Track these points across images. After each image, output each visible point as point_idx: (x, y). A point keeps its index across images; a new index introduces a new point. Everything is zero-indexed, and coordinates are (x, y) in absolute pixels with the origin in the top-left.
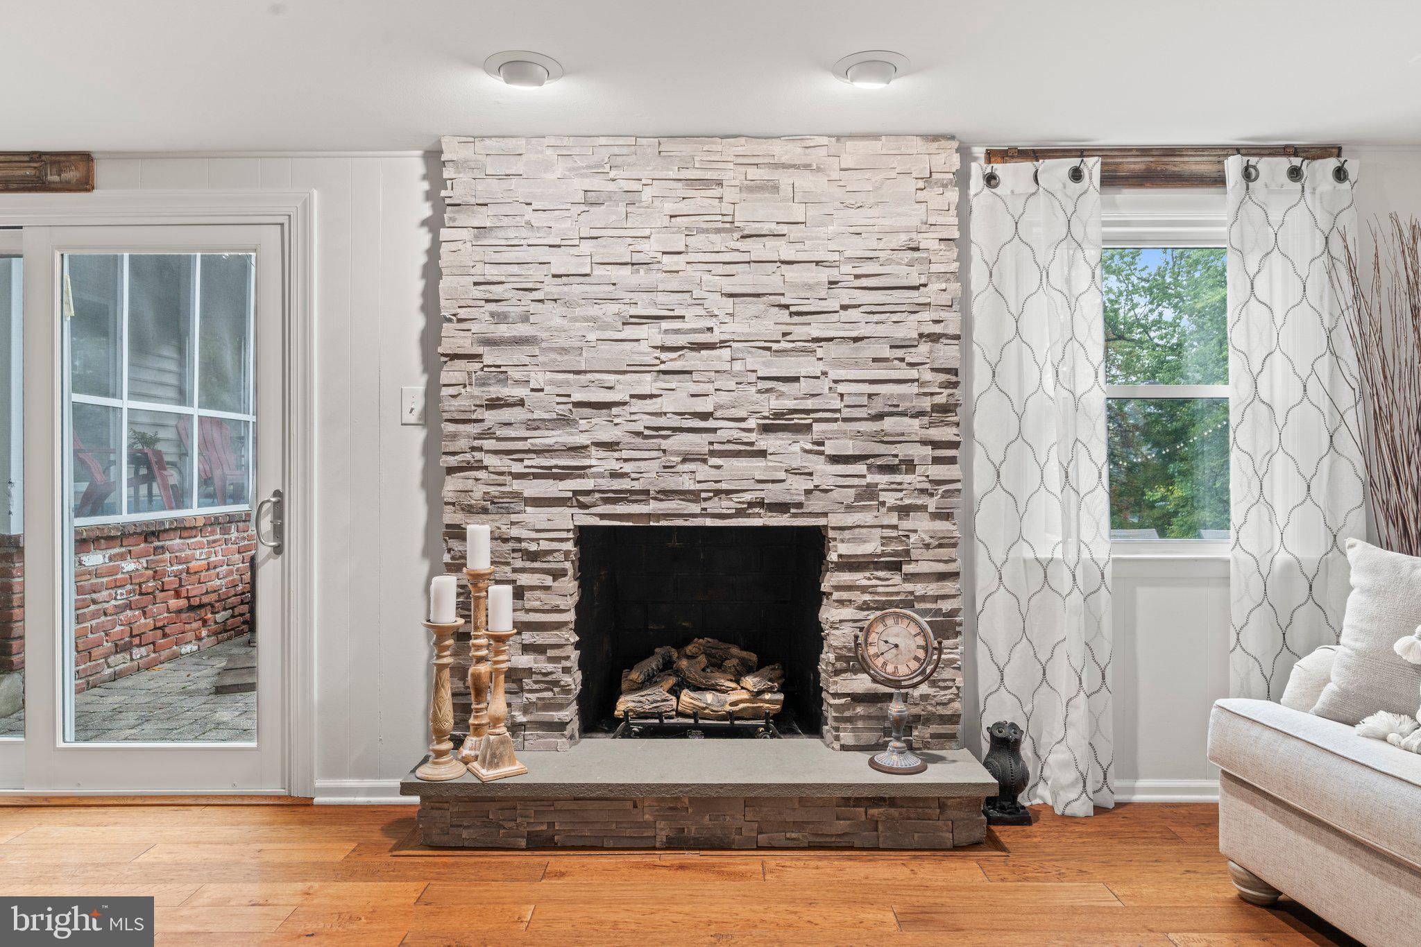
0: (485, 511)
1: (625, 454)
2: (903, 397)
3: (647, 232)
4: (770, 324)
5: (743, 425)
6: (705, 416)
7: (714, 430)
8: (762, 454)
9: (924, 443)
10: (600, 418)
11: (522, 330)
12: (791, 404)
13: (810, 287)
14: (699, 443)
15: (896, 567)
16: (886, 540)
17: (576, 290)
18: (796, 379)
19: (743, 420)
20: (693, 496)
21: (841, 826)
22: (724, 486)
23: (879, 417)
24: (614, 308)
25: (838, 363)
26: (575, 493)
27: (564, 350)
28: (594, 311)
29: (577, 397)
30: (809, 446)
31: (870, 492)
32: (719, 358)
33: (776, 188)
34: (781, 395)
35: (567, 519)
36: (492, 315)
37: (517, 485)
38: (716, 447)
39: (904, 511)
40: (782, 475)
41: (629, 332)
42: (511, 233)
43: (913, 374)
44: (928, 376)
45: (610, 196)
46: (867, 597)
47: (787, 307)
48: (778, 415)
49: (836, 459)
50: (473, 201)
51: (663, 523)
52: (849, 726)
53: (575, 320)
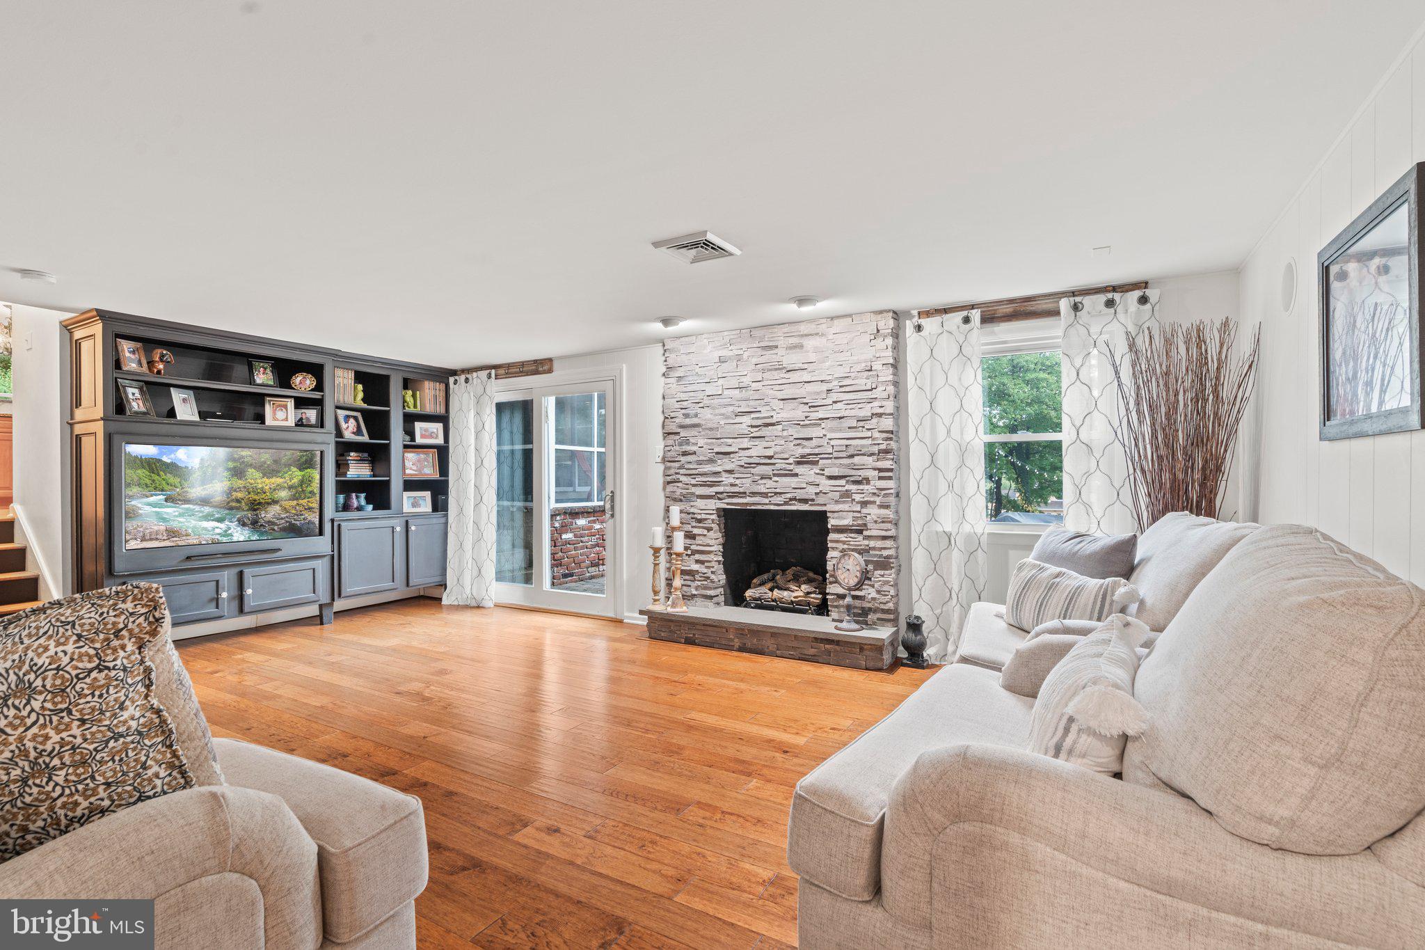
0: (681, 501)
1: (736, 476)
2: (863, 446)
3: (745, 373)
4: (799, 413)
5: (787, 461)
6: (770, 457)
7: (774, 464)
8: (796, 475)
9: (875, 469)
10: (726, 459)
11: (695, 421)
12: (808, 451)
13: (818, 393)
14: (767, 470)
15: (860, 532)
16: (855, 519)
17: (716, 401)
18: (811, 439)
19: (787, 459)
20: (765, 495)
21: (812, 651)
22: (778, 490)
23: (852, 456)
24: (731, 409)
25: (832, 430)
26: (716, 493)
27: (711, 429)
28: (723, 411)
29: (716, 450)
30: (818, 471)
31: (847, 495)
32: (776, 430)
33: (802, 346)
34: (804, 447)
35: (713, 504)
36: (683, 415)
37: (693, 490)
38: (775, 472)
39: (864, 504)
40: (804, 486)
41: (738, 420)
42: (690, 378)
43: (869, 434)
44: (876, 435)
45: (730, 358)
46: (846, 546)
47: (807, 403)
48: (803, 457)
49: (830, 478)
50: (677, 365)
51: (753, 507)
52: (836, 610)
53: (716, 415)
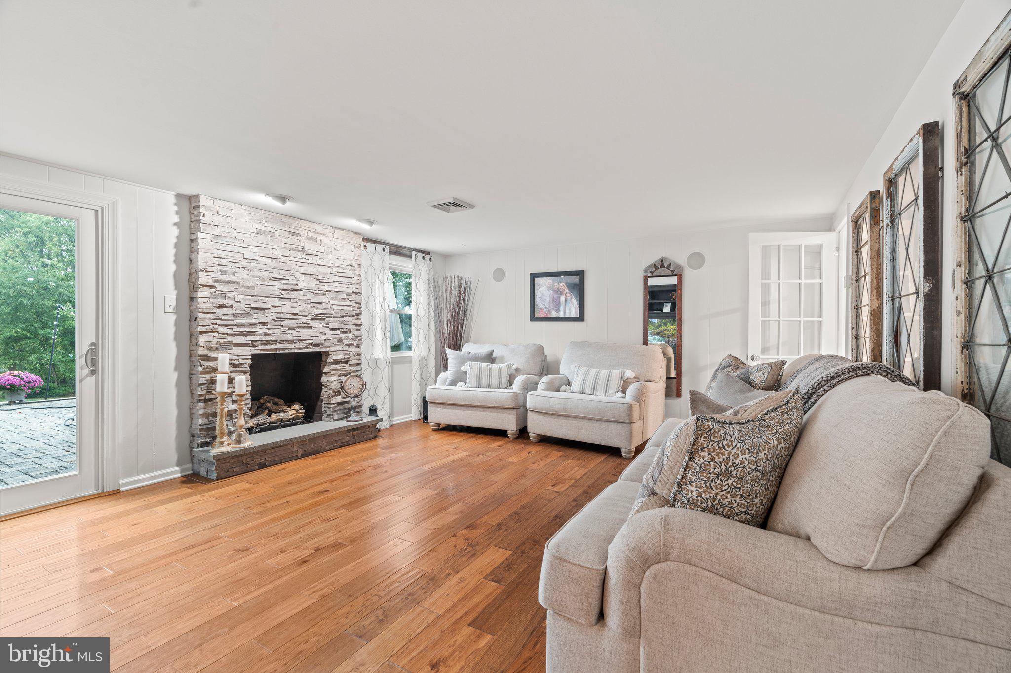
0: (217, 349)
1: (269, 327)
2: (349, 311)
3: (276, 248)
4: (314, 285)
5: (306, 318)
6: (295, 314)
7: (298, 319)
8: (311, 327)
9: (353, 325)
10: (260, 313)
11: (232, 278)
12: (321, 311)
13: (325, 274)
14: (293, 323)
15: (346, 362)
16: (345, 354)
17: (253, 265)
18: (321, 303)
19: (306, 316)
20: (291, 342)
22: (301, 338)
23: (343, 316)
24: (266, 273)
25: (333, 299)
26: (252, 341)
27: (248, 287)
28: (259, 274)
29: (253, 305)
30: (325, 325)
31: (340, 340)
32: (299, 295)
33: (316, 240)
34: (318, 308)
35: (249, 351)
36: (221, 271)
37: (229, 339)
38: (298, 325)
39: (349, 345)
40: (318, 334)
41: (271, 283)
42: (228, 240)
43: (351, 304)
44: (354, 305)
45: (264, 232)
46: (340, 372)
47: (319, 279)
48: (317, 315)
49: (332, 329)
50: (212, 223)
51: (282, 352)
52: (335, 413)
53: (252, 276)
